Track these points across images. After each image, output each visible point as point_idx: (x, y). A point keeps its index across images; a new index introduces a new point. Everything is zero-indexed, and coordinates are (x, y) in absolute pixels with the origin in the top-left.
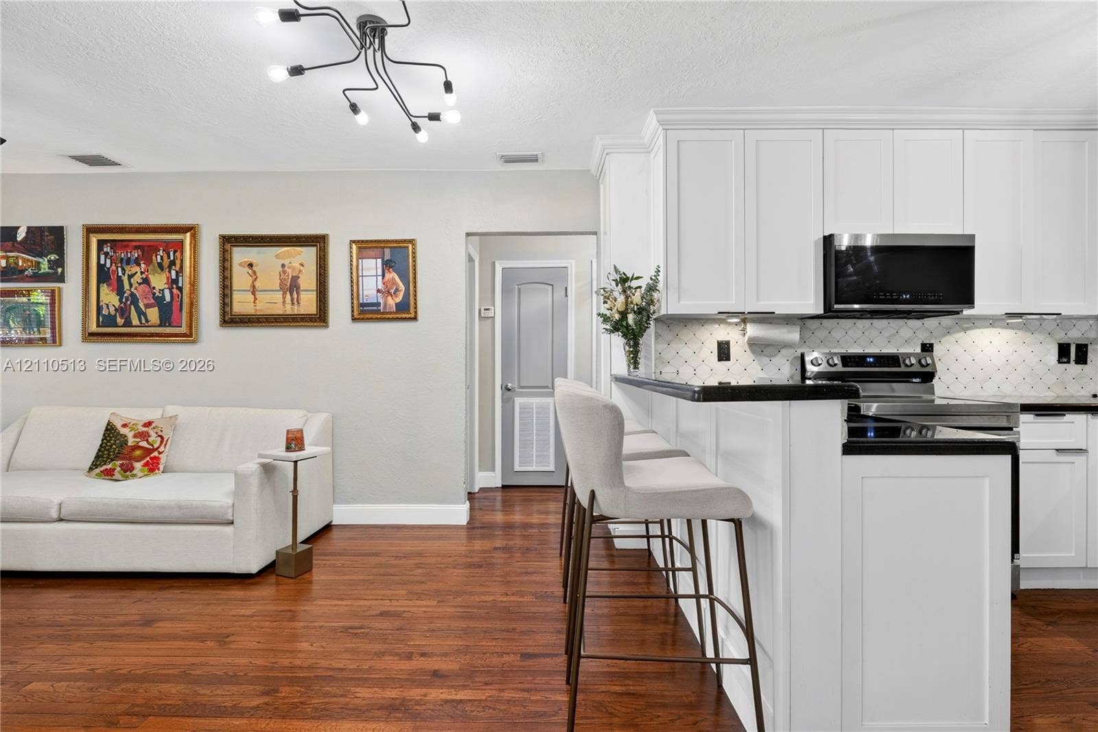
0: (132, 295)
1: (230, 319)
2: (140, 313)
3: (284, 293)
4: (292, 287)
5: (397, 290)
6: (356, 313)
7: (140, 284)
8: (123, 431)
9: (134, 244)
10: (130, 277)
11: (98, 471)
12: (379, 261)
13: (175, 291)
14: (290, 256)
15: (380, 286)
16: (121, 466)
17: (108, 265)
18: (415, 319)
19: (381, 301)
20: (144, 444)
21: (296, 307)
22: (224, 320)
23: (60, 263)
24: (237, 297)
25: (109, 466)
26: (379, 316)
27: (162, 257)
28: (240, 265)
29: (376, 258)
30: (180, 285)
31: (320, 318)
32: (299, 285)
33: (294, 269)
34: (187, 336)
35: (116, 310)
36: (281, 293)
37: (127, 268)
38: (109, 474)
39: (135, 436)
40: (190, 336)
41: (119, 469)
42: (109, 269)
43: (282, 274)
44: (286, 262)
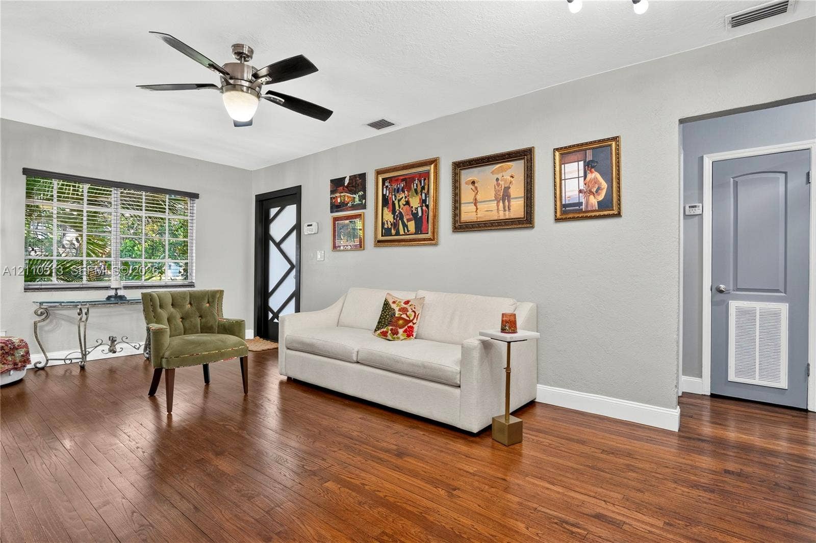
0: (400, 213)
1: (460, 226)
2: (405, 226)
3: (498, 202)
4: (505, 196)
5: (599, 189)
6: (558, 213)
7: (404, 205)
8: (393, 306)
9: (402, 178)
10: (399, 201)
11: (379, 332)
12: (581, 163)
13: (424, 208)
14: (502, 170)
15: (582, 187)
16: (392, 330)
17: (387, 195)
18: (619, 215)
19: (583, 200)
20: (404, 316)
21: (507, 213)
22: (455, 227)
23: (364, 197)
24: (464, 208)
25: (385, 330)
26: (580, 215)
27: (417, 184)
28: (466, 183)
29: (578, 161)
30: (427, 203)
31: (527, 221)
32: (510, 194)
33: (505, 181)
34: (432, 240)
35: (391, 225)
36: (496, 202)
37: (398, 195)
38: (384, 334)
39: (400, 310)
40: (433, 240)
41: (390, 332)
42: (388, 196)
43: (496, 187)
44: (499, 176)
